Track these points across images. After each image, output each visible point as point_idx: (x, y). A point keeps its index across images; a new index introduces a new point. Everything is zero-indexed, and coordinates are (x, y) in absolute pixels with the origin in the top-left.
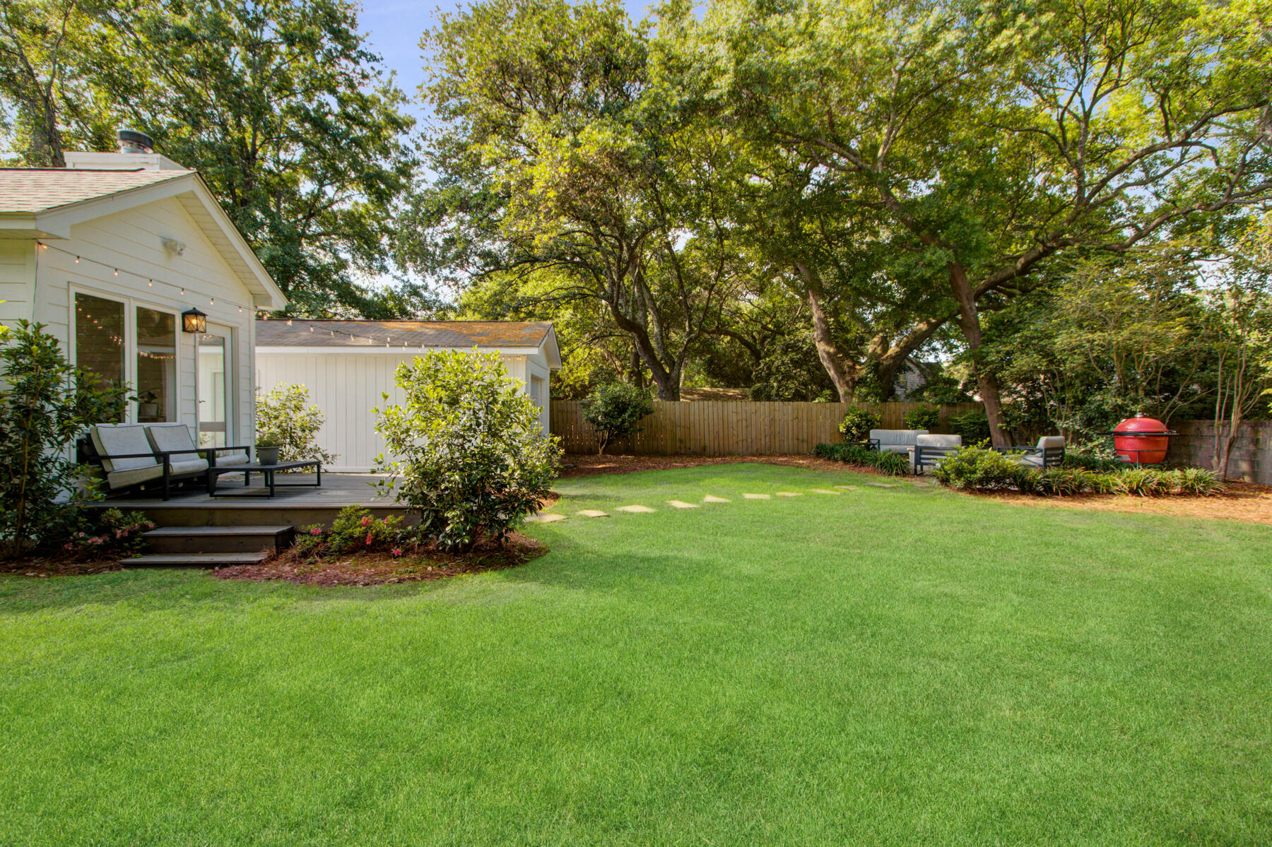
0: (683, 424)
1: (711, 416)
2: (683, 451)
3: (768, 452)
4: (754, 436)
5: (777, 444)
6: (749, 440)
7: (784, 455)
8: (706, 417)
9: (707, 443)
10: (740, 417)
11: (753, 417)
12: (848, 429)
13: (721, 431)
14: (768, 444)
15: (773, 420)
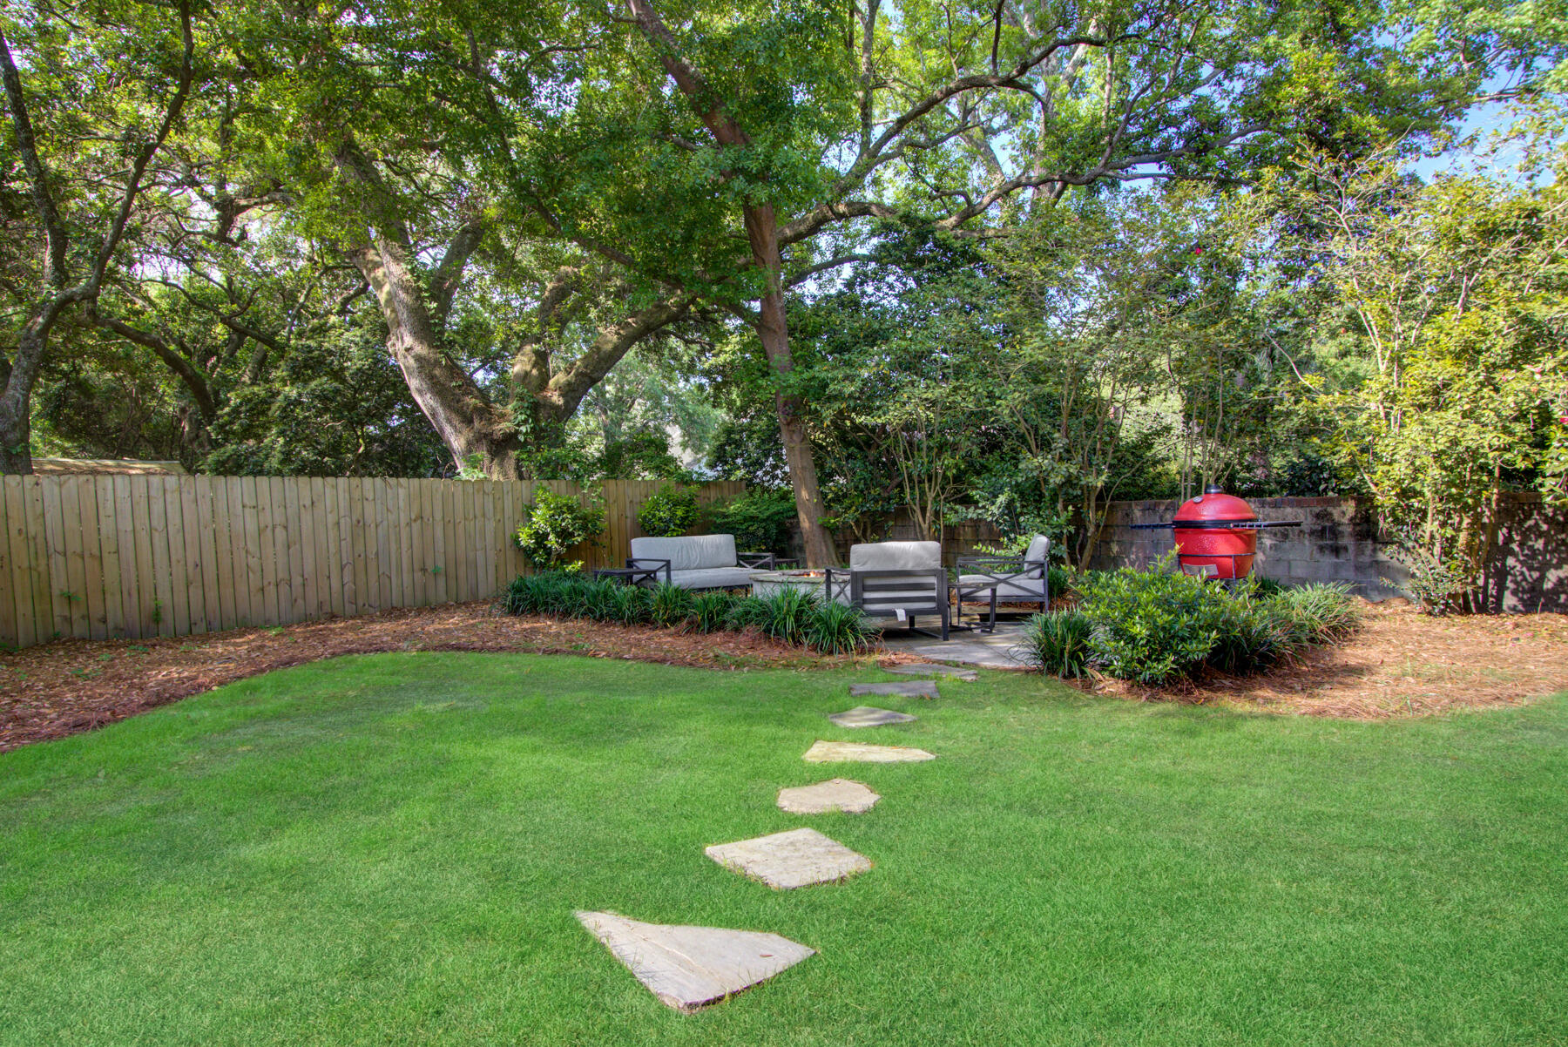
0: (74, 545)
1: (174, 519)
2: (79, 630)
3: (350, 609)
4: (309, 568)
5: (374, 590)
6: (297, 580)
7: (393, 612)
8: (158, 522)
9: (164, 598)
10: (266, 519)
11: (306, 518)
12: (541, 538)
13: (209, 558)
14: (349, 587)
15: (361, 524)
